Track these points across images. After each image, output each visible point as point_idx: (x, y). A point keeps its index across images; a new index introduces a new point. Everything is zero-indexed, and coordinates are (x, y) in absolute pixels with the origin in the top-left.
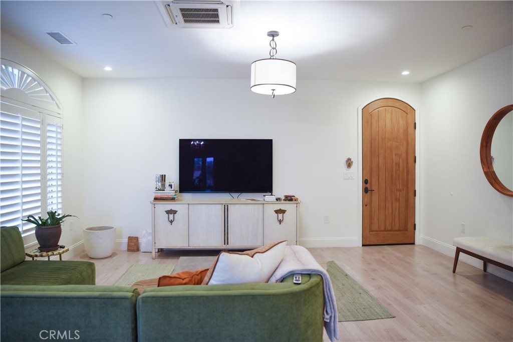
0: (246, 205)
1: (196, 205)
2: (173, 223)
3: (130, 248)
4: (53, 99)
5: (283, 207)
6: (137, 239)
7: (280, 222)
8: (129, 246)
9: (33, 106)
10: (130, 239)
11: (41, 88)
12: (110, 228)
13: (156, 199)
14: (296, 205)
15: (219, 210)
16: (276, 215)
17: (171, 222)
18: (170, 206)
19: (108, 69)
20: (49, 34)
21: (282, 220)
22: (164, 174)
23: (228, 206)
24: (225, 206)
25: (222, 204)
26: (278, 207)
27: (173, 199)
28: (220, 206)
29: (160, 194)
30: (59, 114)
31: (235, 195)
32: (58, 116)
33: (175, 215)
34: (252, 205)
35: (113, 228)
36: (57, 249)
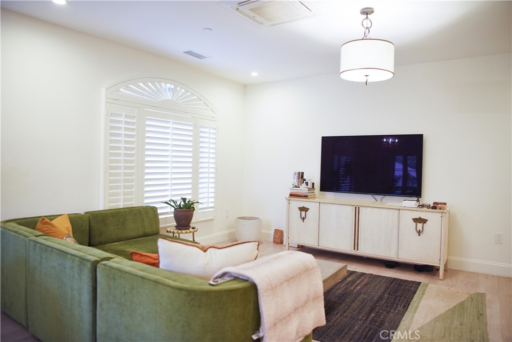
0: (380, 209)
1: (327, 204)
2: (304, 221)
3: (275, 240)
4: (207, 106)
5: (423, 215)
6: (282, 232)
7: (419, 233)
8: (274, 237)
9: (185, 112)
10: (276, 231)
11: (194, 98)
12: (256, 218)
13: (291, 195)
14: (440, 214)
15: (350, 211)
16: (415, 224)
17: (303, 219)
18: (303, 203)
19: (254, 74)
20: (185, 52)
21: (421, 231)
22: (301, 171)
23: (359, 208)
24: (356, 208)
25: (353, 206)
26: (417, 215)
27: (306, 197)
28: (351, 207)
29: (296, 191)
30: (214, 118)
31: (379, 197)
32: (213, 119)
33: (307, 212)
34: (386, 210)
35: (259, 218)
36: (188, 229)
